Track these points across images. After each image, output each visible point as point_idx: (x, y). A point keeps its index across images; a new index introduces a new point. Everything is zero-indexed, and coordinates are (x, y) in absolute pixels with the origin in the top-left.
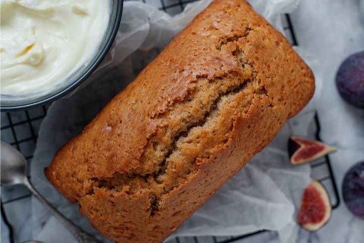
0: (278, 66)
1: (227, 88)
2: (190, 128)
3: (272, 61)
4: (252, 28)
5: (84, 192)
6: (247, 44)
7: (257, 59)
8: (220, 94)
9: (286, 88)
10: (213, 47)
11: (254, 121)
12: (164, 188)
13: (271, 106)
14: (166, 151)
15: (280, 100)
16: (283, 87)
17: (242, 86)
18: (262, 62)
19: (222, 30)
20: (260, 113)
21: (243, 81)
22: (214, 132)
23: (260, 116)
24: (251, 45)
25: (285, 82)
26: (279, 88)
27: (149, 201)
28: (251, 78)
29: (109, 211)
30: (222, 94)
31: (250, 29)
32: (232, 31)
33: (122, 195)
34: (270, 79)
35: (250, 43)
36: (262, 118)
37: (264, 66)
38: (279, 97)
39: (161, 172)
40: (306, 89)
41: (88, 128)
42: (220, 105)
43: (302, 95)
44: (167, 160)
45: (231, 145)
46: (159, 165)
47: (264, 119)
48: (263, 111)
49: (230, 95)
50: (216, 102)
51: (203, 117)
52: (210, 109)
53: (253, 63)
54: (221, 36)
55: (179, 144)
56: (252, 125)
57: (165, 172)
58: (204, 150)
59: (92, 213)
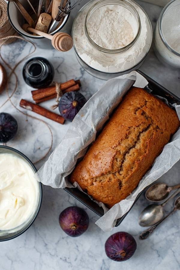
0: (162, 115)
1: (142, 130)
2: (129, 149)
3: (159, 114)
4: (148, 101)
5: (89, 185)
6: (147, 109)
7: (152, 114)
8: (139, 133)
9: (167, 124)
10: (133, 113)
11: (156, 141)
12: (124, 177)
13: (162, 133)
14: (122, 161)
15: (165, 130)
16: (166, 124)
17: (148, 127)
18: (155, 115)
19: (135, 105)
20: (158, 138)
21: (148, 125)
22: (140, 149)
23: (158, 139)
24: (149, 109)
25: (166, 121)
26: (164, 125)
27: (118, 183)
28: (151, 123)
29: (101, 191)
30: (140, 133)
31: (147, 102)
32: (139, 104)
33: (106, 183)
34: (160, 122)
35: (148, 108)
36: (159, 139)
37: (156, 117)
38: (165, 129)
39: (121, 170)
40: (176, 122)
41: (86, 157)
42: (141, 138)
43: (175, 125)
44: (123, 164)
45: (148, 153)
46: (120, 167)
47: (160, 139)
48: (159, 136)
49: (144, 132)
50: (139, 136)
51: (134, 144)
52: (137, 140)
53: (151, 116)
54: (135, 107)
55: (126, 157)
56: (155, 143)
57: (123, 170)
58: (137, 157)
59: (94, 193)
